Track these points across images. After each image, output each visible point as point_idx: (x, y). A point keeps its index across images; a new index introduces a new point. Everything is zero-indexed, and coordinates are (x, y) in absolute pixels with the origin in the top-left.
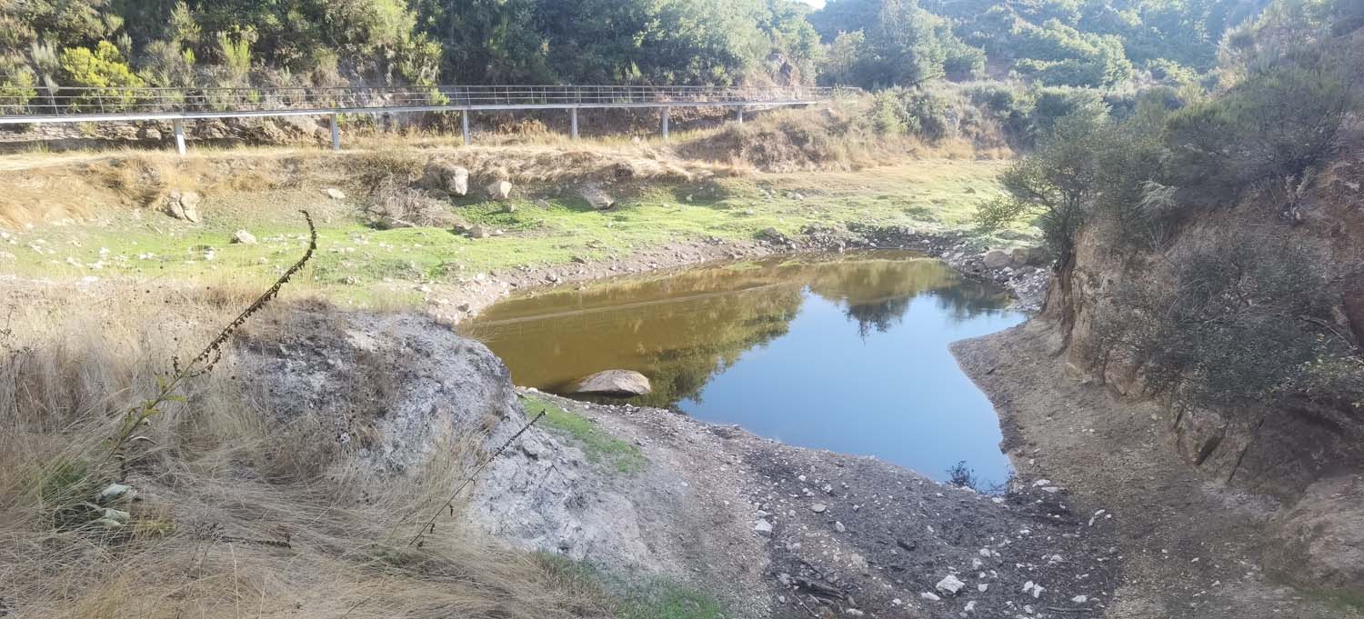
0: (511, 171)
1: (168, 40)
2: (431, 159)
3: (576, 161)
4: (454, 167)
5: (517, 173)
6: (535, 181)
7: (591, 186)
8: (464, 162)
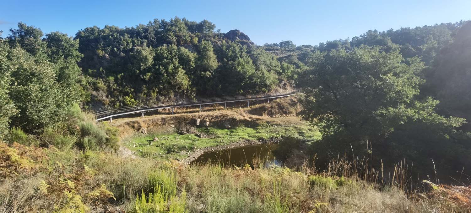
0: (209, 119)
1: (141, 93)
2: (193, 117)
3: (224, 117)
4: (197, 119)
5: (210, 120)
6: (214, 122)
7: (227, 123)
8: (199, 118)
